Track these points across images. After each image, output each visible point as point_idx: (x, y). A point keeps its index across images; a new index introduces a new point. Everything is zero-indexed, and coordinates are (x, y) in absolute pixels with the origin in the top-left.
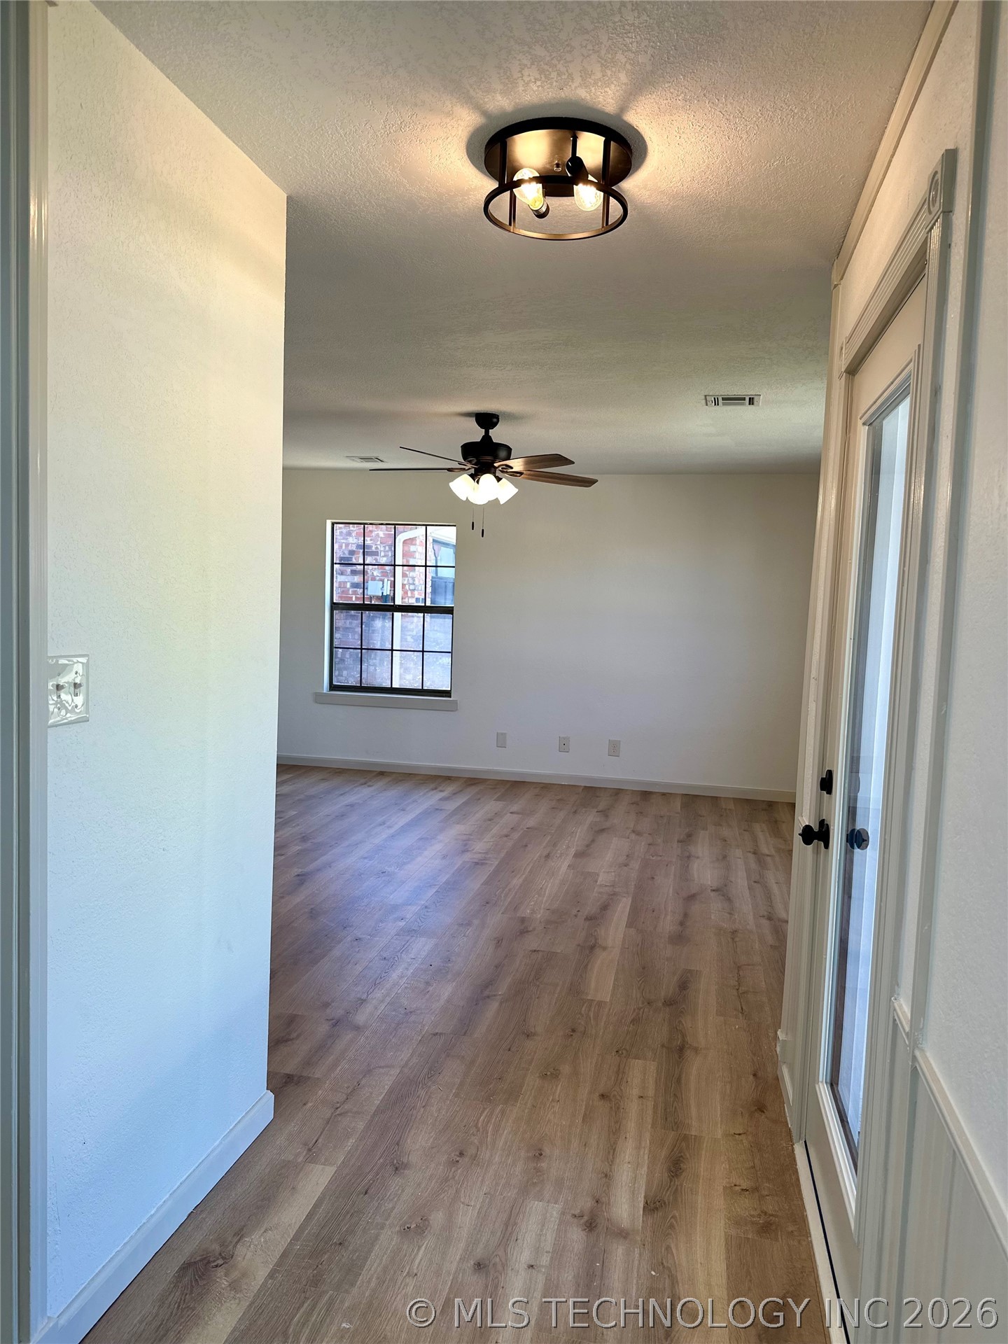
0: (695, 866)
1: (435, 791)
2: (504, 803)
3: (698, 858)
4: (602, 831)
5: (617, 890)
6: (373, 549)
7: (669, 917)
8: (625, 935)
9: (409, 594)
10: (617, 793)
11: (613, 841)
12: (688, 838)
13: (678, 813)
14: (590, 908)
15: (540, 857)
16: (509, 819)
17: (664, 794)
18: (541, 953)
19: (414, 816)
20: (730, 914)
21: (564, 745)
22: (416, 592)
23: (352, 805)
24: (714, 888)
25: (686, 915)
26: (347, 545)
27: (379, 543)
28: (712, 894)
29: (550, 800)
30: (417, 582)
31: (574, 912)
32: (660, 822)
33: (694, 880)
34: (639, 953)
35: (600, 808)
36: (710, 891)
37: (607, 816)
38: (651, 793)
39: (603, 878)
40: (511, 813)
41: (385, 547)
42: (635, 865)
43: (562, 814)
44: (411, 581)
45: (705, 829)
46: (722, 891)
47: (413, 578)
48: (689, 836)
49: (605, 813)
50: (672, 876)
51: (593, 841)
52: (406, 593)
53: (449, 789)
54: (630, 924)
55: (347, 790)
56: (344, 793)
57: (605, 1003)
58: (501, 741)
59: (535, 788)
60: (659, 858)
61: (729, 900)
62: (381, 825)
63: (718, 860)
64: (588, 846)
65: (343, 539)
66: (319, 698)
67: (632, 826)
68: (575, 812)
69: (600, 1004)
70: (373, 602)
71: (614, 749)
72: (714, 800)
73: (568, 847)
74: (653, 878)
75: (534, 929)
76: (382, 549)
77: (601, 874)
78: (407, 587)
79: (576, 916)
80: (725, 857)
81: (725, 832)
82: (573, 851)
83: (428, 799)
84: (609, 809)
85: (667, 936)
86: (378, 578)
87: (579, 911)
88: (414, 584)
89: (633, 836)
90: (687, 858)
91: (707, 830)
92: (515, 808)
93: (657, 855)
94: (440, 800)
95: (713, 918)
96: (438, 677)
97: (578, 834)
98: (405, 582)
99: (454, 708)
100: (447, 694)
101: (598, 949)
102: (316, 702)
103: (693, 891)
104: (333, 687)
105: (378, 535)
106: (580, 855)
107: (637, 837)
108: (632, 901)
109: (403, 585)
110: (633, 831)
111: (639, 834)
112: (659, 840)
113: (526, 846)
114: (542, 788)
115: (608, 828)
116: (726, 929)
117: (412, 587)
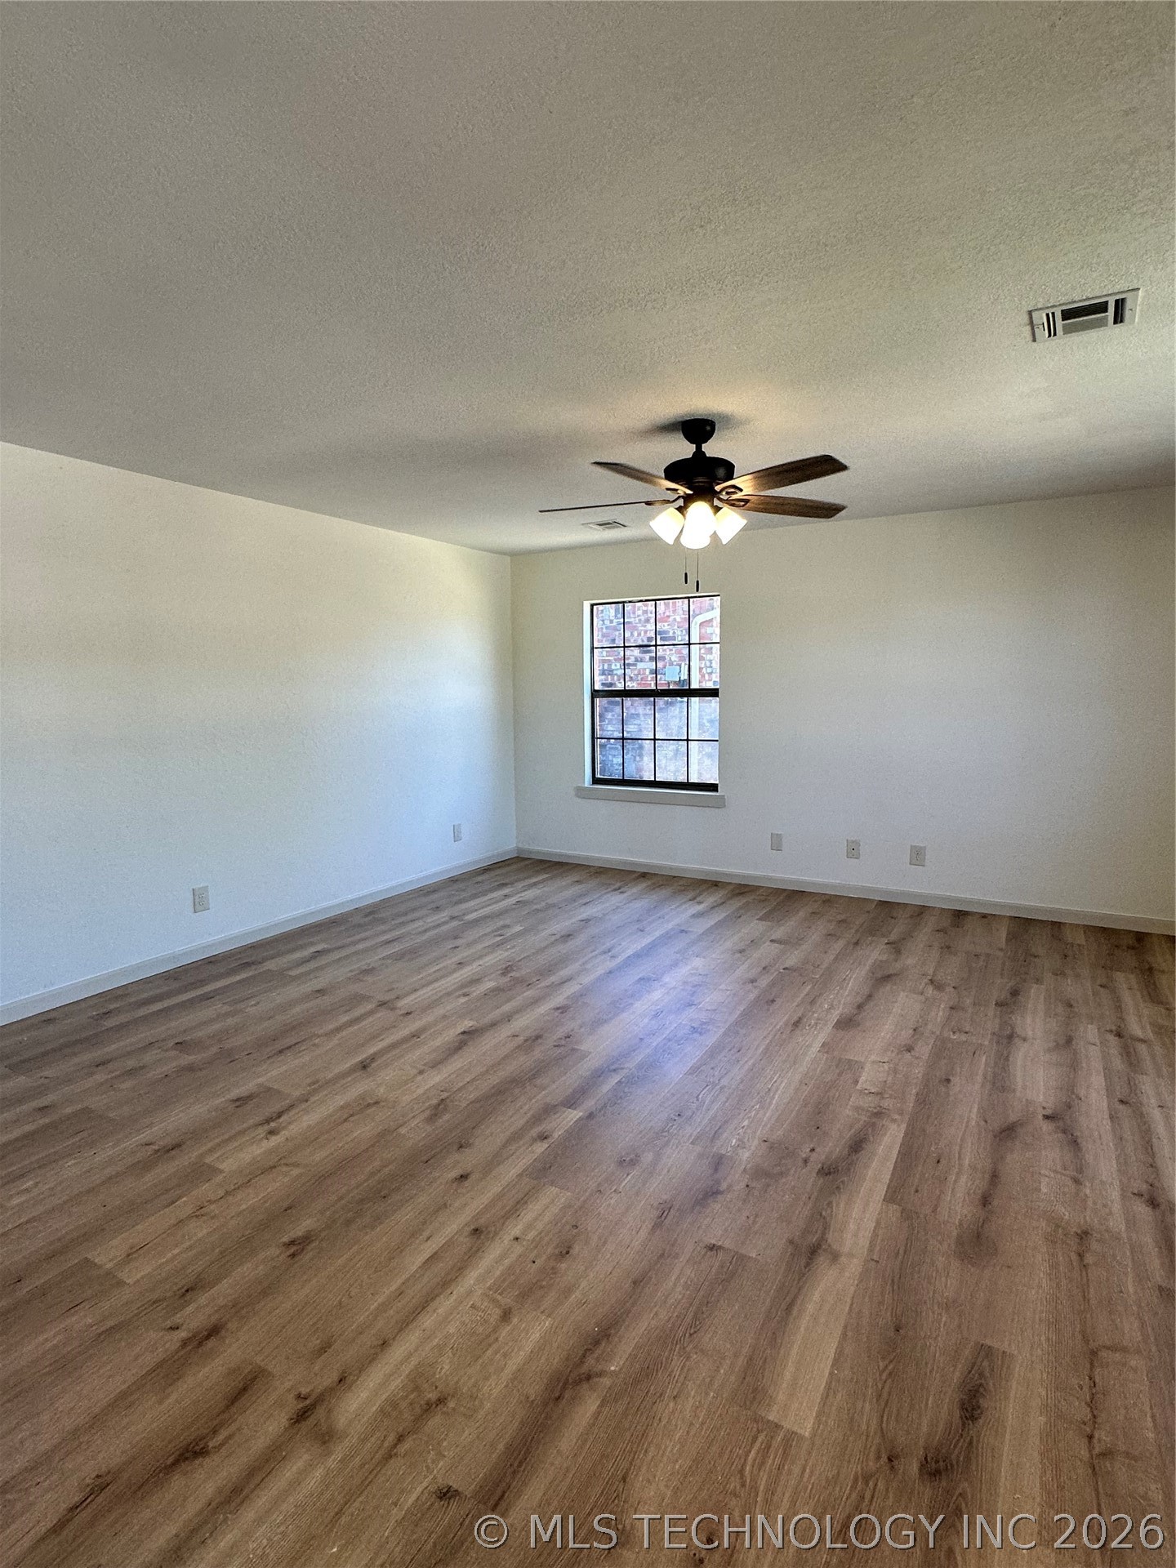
0: (1020, 1055)
1: (692, 902)
2: (769, 923)
3: (1025, 1040)
4: (887, 978)
5: (886, 1103)
6: (671, 634)
7: (964, 1179)
8: (878, 1223)
9: (707, 677)
10: (920, 912)
11: (899, 999)
12: (1011, 1000)
13: (1001, 950)
14: (832, 1146)
15: (786, 1024)
16: (767, 951)
17: (984, 916)
18: (721, 1254)
19: (649, 941)
20: (1077, 1181)
21: (853, 850)
22: (714, 676)
23: (587, 921)
24: (1048, 1112)
25: (995, 1177)
26: (646, 632)
27: (676, 627)
28: (1046, 1127)
29: (829, 921)
30: (714, 665)
31: (804, 1152)
32: (974, 965)
33: (1014, 1090)
34: (896, 1280)
35: (893, 937)
36: (1040, 1117)
37: (898, 952)
38: (965, 914)
39: (869, 1077)
40: (772, 941)
41: (682, 631)
42: (924, 1050)
43: (838, 945)
44: (708, 664)
45: (1038, 981)
46: (1061, 1118)
47: (710, 661)
48: (1015, 993)
49: (896, 947)
50: (979, 1078)
51: (870, 997)
52: (703, 676)
53: (711, 899)
54: (891, 1197)
55: (595, 897)
56: (588, 903)
57: (801, 1437)
58: (777, 843)
59: (816, 901)
60: (963, 1038)
61: (1075, 1143)
62: (605, 953)
63: (1057, 1046)
64: (860, 1007)
65: (643, 626)
66: (581, 792)
67: (931, 972)
68: (857, 943)
69: (791, 1438)
70: (671, 687)
71: (918, 856)
72: (1055, 928)
73: (831, 1007)
74: (948, 1081)
75: (730, 1186)
76: (679, 633)
77: (868, 1067)
78: (704, 670)
79: (806, 1161)
80: (1069, 1041)
81: (1071, 988)
82: (835, 1016)
83: (680, 913)
84: (904, 939)
85: (955, 1233)
86: (675, 663)
87: (813, 1150)
88: (711, 667)
89: (930, 991)
90: (1008, 1038)
91: (1042, 983)
92: (779, 933)
93: (960, 1031)
94: (693, 916)
95: (1044, 1190)
96: (704, 769)
97: (853, 980)
98: (703, 666)
99: (721, 804)
100: (713, 787)
101: (822, 1258)
102: (579, 797)
103: (1013, 1118)
104: (596, 781)
105: (675, 619)
106: (847, 1023)
107: (935, 992)
108: (906, 1134)
109: (701, 669)
110: (932, 981)
111: (939, 987)
112: (968, 1001)
113: (773, 1001)
114: (824, 901)
115: (895, 975)
116: (1068, 1222)
117: (709, 670)
